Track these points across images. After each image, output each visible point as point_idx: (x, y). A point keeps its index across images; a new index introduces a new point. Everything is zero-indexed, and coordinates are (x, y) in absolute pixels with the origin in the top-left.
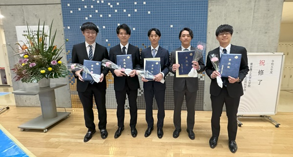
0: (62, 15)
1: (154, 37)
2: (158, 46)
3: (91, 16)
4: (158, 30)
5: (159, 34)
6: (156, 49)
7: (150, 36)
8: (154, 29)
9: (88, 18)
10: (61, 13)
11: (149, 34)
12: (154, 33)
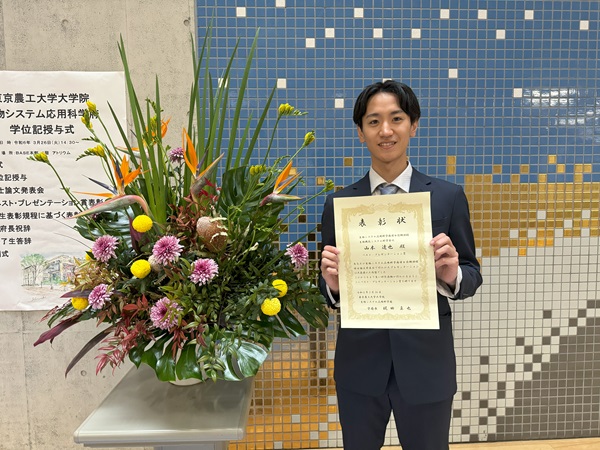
0: (193, 23)
1: (386, 128)
2: (408, 171)
3: (330, 33)
4: (407, 90)
5: (409, 106)
6: (397, 182)
7: (366, 121)
8: (388, 87)
9: (318, 43)
10: (192, 16)
11: (360, 112)
12: (385, 102)
